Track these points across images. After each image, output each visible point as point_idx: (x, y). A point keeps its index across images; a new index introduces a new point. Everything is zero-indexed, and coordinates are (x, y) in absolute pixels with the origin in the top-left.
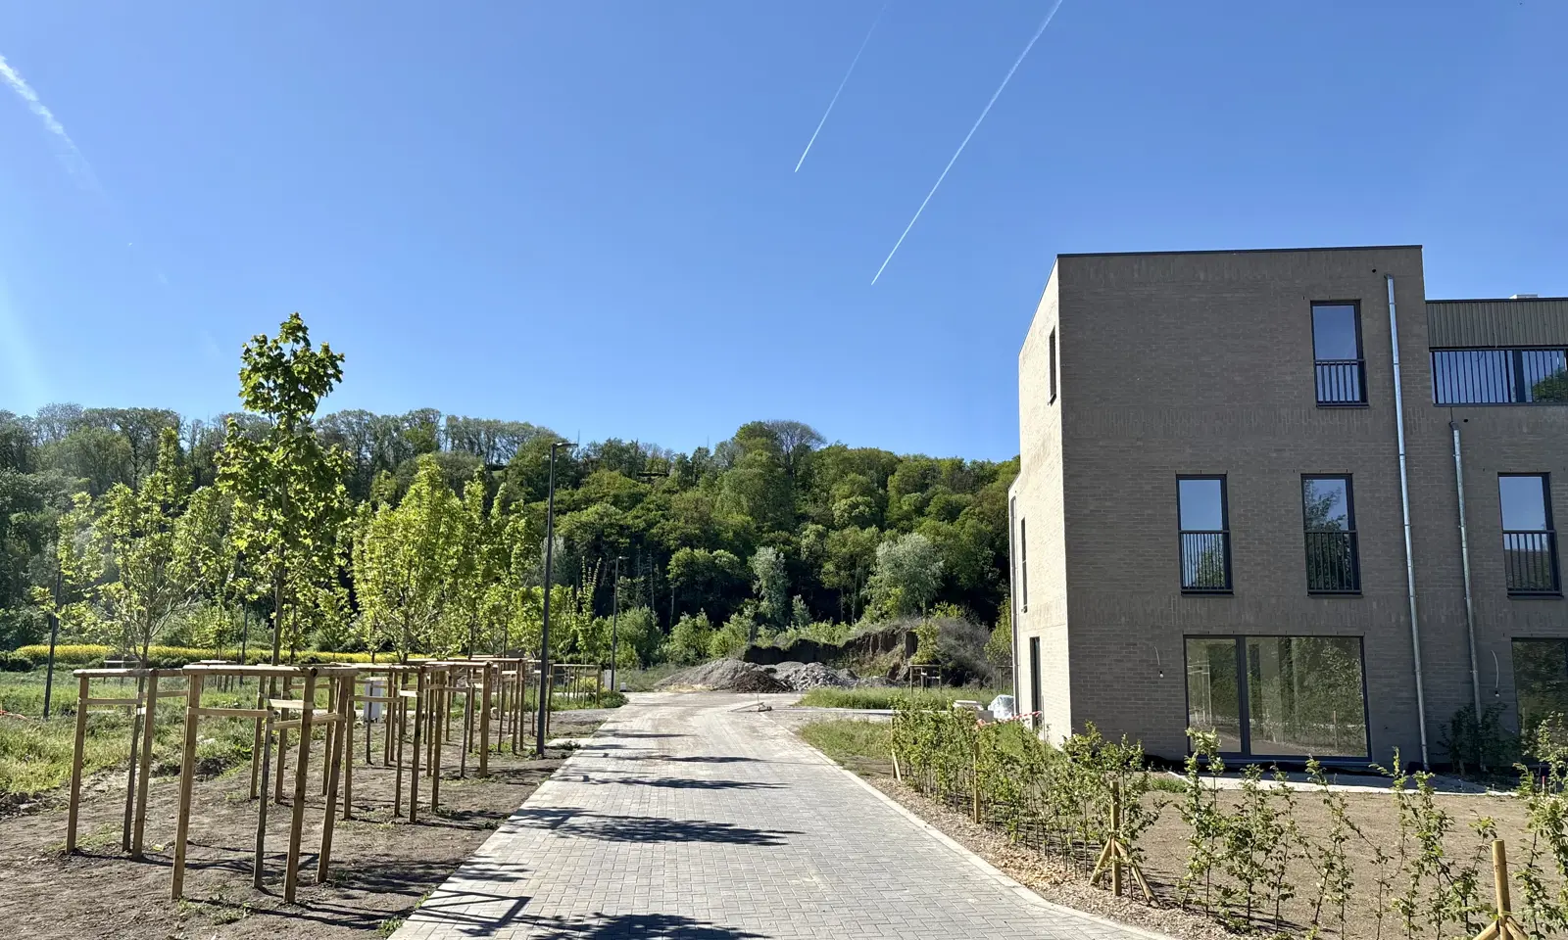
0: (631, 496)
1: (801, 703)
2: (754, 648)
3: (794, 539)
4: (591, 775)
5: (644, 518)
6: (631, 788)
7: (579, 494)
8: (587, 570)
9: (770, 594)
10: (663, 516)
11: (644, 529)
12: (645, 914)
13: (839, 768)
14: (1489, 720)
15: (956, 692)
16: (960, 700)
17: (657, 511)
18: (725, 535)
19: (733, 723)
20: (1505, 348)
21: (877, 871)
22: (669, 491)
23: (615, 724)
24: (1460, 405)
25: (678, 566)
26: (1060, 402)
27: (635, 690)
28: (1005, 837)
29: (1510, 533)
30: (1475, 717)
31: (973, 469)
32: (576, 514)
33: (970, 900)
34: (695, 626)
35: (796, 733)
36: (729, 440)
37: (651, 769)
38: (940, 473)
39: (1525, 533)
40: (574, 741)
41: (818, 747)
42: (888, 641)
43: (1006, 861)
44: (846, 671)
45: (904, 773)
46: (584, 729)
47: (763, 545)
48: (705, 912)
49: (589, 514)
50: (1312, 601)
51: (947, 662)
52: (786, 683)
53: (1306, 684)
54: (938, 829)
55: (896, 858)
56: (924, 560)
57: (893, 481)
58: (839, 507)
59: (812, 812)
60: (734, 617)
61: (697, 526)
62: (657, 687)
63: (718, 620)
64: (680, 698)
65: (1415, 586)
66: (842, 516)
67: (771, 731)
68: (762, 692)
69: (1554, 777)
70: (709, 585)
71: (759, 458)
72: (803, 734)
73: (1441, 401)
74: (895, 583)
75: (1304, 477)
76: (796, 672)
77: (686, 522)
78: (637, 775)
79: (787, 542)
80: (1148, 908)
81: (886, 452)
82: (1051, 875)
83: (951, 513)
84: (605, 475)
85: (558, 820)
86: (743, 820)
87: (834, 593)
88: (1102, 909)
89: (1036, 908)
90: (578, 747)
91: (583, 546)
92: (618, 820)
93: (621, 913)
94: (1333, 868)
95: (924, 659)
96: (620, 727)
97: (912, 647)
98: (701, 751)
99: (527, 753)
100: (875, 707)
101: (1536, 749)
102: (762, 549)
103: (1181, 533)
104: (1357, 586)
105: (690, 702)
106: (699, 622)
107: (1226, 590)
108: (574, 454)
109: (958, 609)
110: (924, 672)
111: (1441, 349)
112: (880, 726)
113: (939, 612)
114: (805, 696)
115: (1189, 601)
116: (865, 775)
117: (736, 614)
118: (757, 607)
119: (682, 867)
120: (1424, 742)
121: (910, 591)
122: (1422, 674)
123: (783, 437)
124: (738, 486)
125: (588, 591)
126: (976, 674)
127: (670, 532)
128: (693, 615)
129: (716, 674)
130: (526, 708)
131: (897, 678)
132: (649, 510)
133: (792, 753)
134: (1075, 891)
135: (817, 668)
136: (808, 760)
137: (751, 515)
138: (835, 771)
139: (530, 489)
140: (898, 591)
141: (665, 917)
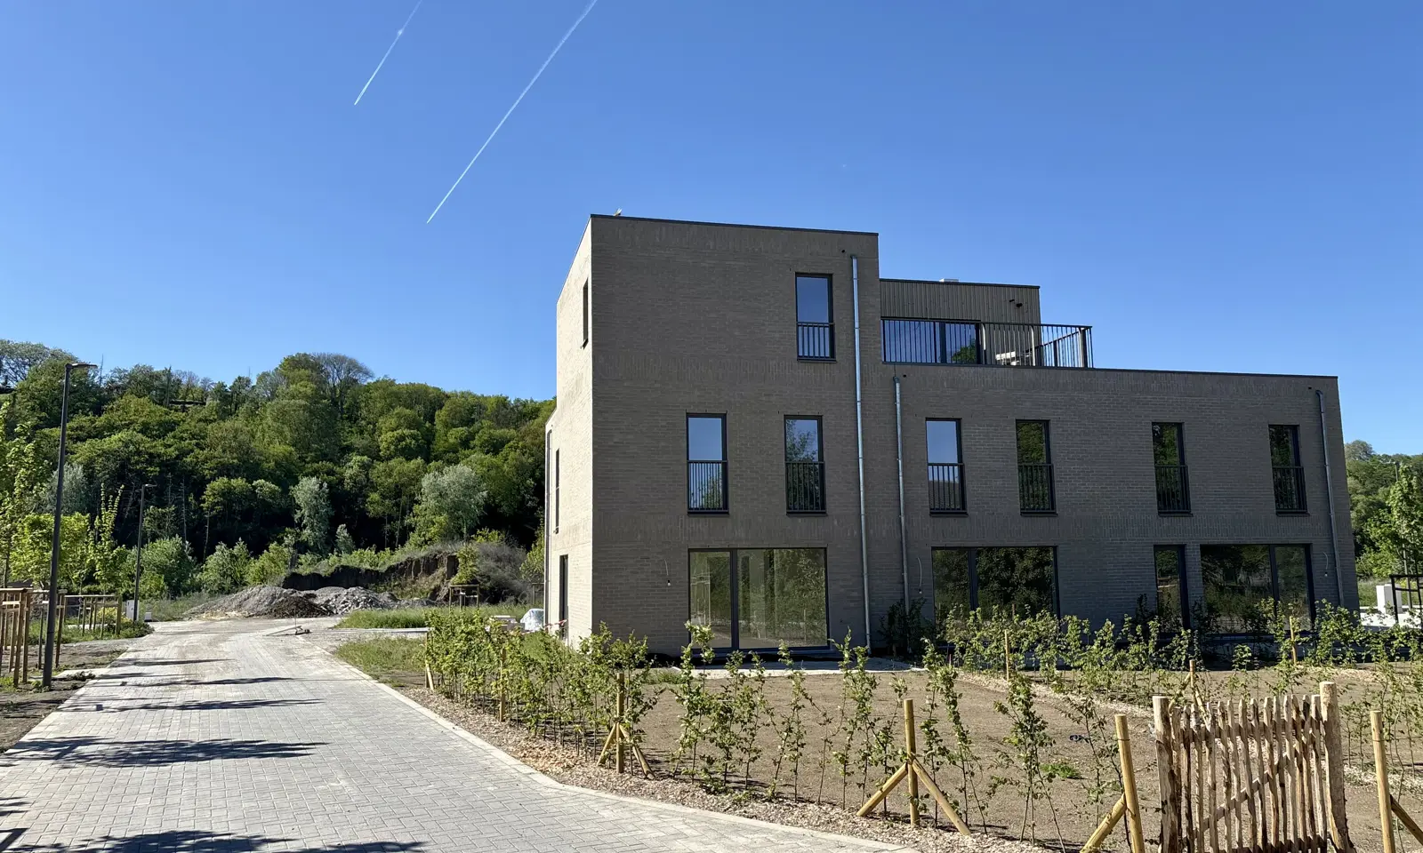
0: (160, 424)
1: (340, 625)
2: (294, 575)
3: (337, 469)
4: (105, 704)
5: (175, 446)
6: (151, 713)
7: (101, 421)
8: (107, 498)
9: (312, 523)
10: (197, 445)
11: (177, 457)
12: (158, 833)
13: (374, 682)
14: (914, 612)
15: (492, 609)
16: (494, 616)
17: (191, 440)
18: (265, 465)
19: (268, 646)
20: (934, 320)
21: (404, 771)
22: (206, 421)
23: (137, 653)
24: (901, 363)
25: (214, 495)
26: (591, 346)
27: (162, 620)
28: (527, 732)
29: (933, 465)
30: (905, 610)
31: (517, 407)
32: (97, 442)
33: (490, 788)
34: (232, 556)
35: (333, 653)
36: (272, 370)
37: (174, 694)
38: (486, 409)
39: (943, 465)
40: (87, 672)
41: (355, 664)
42: (430, 565)
43: (525, 752)
44: (387, 594)
45: (436, 682)
46: (100, 660)
47: (306, 475)
48: (223, 823)
49: (113, 441)
50: (789, 519)
51: (485, 582)
52: (325, 607)
53: (786, 589)
54: (465, 729)
55: (424, 758)
56: (469, 489)
57: (441, 415)
58: (385, 439)
59: (344, 723)
60: (273, 546)
61: (235, 455)
62: (185, 616)
63: (256, 549)
64: (211, 626)
65: (865, 507)
66: (388, 449)
67: (307, 653)
68: (301, 616)
69: (957, 654)
70: (247, 515)
71: (302, 389)
72: (339, 653)
73: (888, 360)
74: (439, 511)
75: (787, 417)
76: (336, 597)
77: (224, 451)
78: (158, 701)
79: (330, 473)
80: (645, 781)
81: (434, 388)
82: (565, 761)
83: (495, 447)
84: (133, 402)
85: (65, 750)
86: (272, 735)
87: (379, 521)
88: (606, 786)
89: (549, 790)
90: (92, 677)
91: (104, 474)
92: (131, 745)
93: (130, 835)
94: (791, 732)
95: (464, 580)
96: (142, 656)
97: (453, 570)
98: (232, 674)
99: (32, 686)
100: (414, 626)
101: (945, 633)
102: (305, 479)
103: (689, 462)
104: (823, 506)
105: (222, 629)
106: (235, 551)
107: (722, 510)
108: (96, 380)
109: (499, 535)
110: (463, 591)
111: (889, 318)
112: (418, 642)
113: (480, 537)
114: (345, 618)
115: (694, 519)
116: (399, 686)
117: (276, 543)
118: (298, 535)
119: (203, 784)
120: (868, 632)
121: (453, 517)
122: (868, 577)
123: (329, 369)
124: (282, 415)
125: (108, 518)
126: (512, 592)
127: (205, 461)
128: (231, 545)
129: (252, 601)
130: (31, 641)
131: (438, 599)
132: (182, 439)
133: (327, 670)
134: (584, 772)
135: (358, 593)
136: (342, 676)
137: (293, 446)
138: (370, 685)
139: (44, 414)
140: (442, 518)
141: (180, 833)
